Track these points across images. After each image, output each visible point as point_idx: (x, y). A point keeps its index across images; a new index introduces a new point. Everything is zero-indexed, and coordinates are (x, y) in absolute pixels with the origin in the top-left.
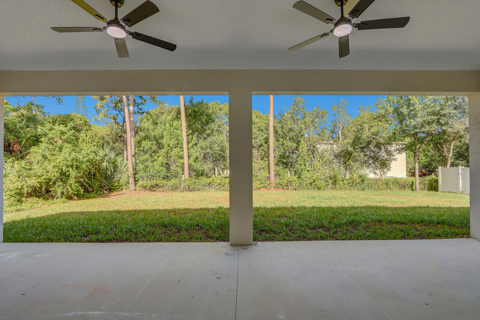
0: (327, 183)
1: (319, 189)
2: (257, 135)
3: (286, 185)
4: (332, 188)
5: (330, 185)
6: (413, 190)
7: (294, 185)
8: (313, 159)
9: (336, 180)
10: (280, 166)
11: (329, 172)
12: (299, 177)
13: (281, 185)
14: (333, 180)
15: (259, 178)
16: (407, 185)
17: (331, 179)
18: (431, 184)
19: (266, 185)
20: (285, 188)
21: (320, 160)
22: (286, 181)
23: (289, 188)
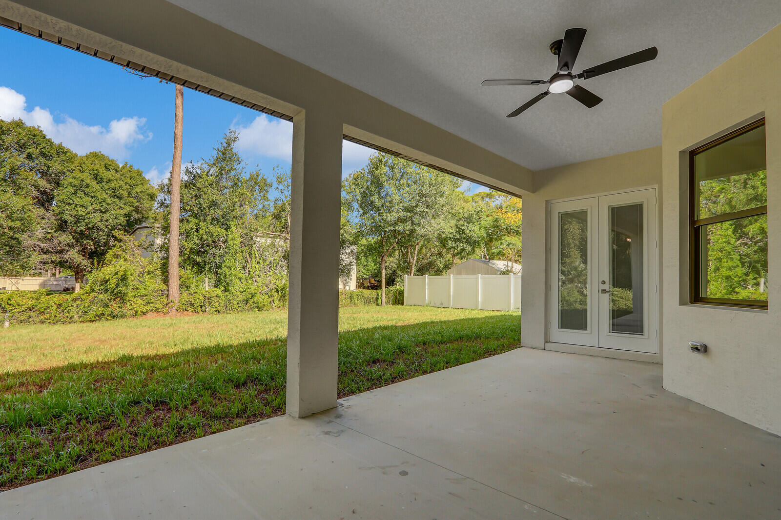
0: (270, 299)
1: (259, 309)
2: (108, 204)
3: (202, 304)
4: (280, 307)
5: (277, 303)
6: (378, 305)
7: (217, 305)
8: (249, 259)
9: (285, 293)
10: (187, 269)
11: (275, 281)
12: (226, 290)
13: (192, 304)
14: (280, 293)
15: (143, 292)
16: (373, 298)
17: (277, 292)
18: (396, 297)
19: (159, 306)
20: (199, 310)
21: (261, 261)
22: (202, 298)
23: (207, 309)
